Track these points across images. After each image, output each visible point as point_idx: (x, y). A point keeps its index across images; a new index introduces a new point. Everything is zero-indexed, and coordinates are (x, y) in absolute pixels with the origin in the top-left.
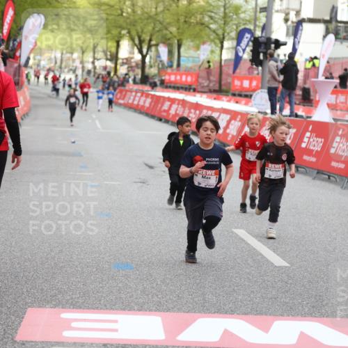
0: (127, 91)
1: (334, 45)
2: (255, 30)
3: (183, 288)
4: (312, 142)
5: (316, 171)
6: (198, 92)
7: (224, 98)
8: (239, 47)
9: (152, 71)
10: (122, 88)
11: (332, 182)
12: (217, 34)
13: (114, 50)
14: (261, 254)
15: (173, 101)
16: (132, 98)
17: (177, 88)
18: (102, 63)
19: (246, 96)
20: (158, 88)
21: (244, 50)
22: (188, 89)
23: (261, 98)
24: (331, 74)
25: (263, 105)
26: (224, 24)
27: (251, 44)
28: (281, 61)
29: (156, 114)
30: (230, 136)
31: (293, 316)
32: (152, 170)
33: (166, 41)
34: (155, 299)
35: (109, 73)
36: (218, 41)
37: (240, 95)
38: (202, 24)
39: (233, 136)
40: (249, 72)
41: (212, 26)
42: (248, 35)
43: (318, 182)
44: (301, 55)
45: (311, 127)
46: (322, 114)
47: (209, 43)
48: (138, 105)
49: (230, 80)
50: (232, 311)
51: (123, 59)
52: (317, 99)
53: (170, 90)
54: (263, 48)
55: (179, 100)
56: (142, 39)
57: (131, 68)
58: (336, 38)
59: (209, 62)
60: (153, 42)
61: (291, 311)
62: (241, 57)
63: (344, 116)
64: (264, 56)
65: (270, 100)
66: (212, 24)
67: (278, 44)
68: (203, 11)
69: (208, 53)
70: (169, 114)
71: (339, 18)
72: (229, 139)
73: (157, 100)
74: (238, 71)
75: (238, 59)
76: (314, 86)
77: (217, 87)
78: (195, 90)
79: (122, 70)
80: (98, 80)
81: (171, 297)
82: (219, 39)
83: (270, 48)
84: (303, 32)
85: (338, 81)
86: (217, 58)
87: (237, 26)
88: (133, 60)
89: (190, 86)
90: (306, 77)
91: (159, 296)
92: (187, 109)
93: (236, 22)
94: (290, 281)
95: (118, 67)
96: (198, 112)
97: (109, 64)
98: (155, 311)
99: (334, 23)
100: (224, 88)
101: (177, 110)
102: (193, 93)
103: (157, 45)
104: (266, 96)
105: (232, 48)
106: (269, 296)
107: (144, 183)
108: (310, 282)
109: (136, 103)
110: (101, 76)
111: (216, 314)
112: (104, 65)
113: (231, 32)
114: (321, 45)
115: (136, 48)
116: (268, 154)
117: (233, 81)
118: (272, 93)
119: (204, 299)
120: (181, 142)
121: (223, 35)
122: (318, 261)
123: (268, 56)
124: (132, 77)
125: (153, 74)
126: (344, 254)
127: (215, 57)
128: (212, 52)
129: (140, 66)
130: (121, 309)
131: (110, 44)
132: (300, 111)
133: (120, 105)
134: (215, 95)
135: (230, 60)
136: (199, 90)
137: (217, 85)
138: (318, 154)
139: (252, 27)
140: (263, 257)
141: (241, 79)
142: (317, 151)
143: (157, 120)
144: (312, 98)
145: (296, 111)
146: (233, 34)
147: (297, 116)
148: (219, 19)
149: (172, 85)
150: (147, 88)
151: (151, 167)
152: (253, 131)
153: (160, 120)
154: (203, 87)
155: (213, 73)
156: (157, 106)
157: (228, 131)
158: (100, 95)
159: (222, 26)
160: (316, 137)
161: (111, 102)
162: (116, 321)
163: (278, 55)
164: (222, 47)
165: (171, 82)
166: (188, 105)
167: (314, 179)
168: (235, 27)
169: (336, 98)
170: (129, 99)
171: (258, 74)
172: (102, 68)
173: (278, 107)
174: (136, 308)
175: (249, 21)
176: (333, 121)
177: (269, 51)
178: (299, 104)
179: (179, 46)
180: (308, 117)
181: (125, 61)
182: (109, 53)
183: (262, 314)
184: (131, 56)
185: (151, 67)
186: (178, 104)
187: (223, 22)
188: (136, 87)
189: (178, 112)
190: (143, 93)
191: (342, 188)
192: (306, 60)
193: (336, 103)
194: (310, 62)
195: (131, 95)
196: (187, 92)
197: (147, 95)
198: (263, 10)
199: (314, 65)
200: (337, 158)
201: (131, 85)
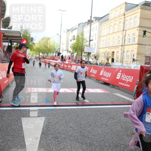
6: (51, 60)
9: (45, 57)
11: (68, 71)
15: (47, 61)
17: (48, 59)
18: (38, 56)
22: (49, 59)
25: (60, 61)
33: (46, 53)
36: (53, 53)
41: (52, 51)
42: (57, 52)
43: (66, 71)
46: (67, 62)
49: (55, 58)
54: (59, 54)
56: (43, 52)
57: (42, 56)
67: (61, 53)
68: (51, 49)
71: (69, 50)
73: (45, 60)
75: (56, 55)
77: (53, 59)
79: (41, 57)
85: (69, 58)
86: (53, 55)
96: (50, 62)
97: (39, 56)
98: (45, 88)
113: (55, 52)
114: (66, 54)
115: (42, 54)
131: (39, 53)
132: (64, 62)
169: (69, 60)
175: (57, 50)
187: (54, 50)
190: (44, 60)
198: (59, 49)
200: (69, 68)
201: (42, 59)
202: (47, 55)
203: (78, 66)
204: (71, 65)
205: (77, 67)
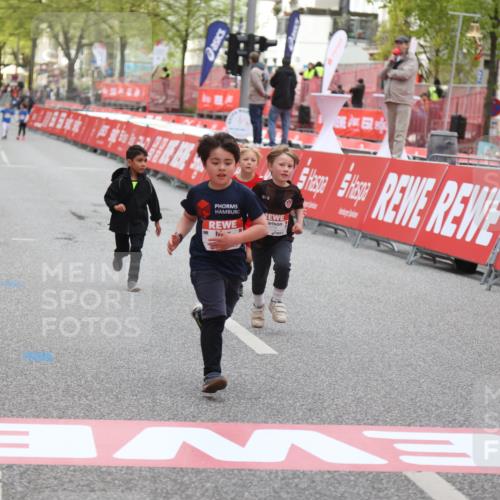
0: (46, 110)
1: (346, 46)
2: (232, 24)
3: (124, 385)
4: (310, 182)
5: (317, 223)
6: (150, 112)
7: (187, 120)
8: (208, 49)
9: (84, 82)
10: (40, 106)
11: (339, 238)
12: (178, 30)
13: (28, 51)
14: (237, 338)
15: (113, 124)
16: (54, 119)
17: (120, 107)
18: (10, 70)
19: (219, 118)
20: (93, 106)
21: (216, 53)
22: (136, 107)
23: (240, 121)
24: (340, 87)
25: (243, 130)
26: (188, 15)
27: (226, 43)
28: (270, 68)
29: (89, 142)
30: (195, 173)
31: (280, 422)
32: (82, 221)
33: (103, 39)
34: (84, 401)
35: (21, 85)
36: (179, 41)
37: (210, 117)
38: (156, 15)
39: (199, 174)
40: (223, 84)
41: (170, 18)
42: (221, 32)
43: (320, 238)
44: (298, 60)
45: (310, 161)
46: (326, 142)
47: (165, 42)
48: (62, 130)
49: (195, 95)
50: (194, 417)
51: (41, 65)
52: (320, 122)
53: (110, 109)
54: (243, 50)
55: (122, 123)
56: (70, 35)
57: (53, 78)
58: (349, 37)
59: (165, 69)
60: (85, 41)
61: (278, 416)
62: (212, 63)
63: (358, 145)
64: (244, 61)
65: (253, 122)
66: (169, 15)
67: (265, 44)
69: (164, 55)
70: (107, 142)
71: (353, 9)
72: (193, 177)
73: (91, 122)
74: (207, 82)
75: (207, 66)
76: (315, 104)
77: (177, 105)
78: (145, 109)
79: (41, 81)
80: (5, 94)
81: (107, 399)
82: (180, 36)
83: (253, 50)
84: (301, 27)
85: (349, 96)
86: (178, 65)
87: (207, 18)
88: (55, 66)
89: (138, 103)
90: (305, 90)
91: (89, 398)
92: (133, 135)
93: (205, 13)
94: (278, 375)
95: (35, 76)
96: (148, 140)
97: (21, 71)
98: (83, 418)
99: (345, 15)
100: (187, 106)
101: (118, 137)
102: (144, 114)
103: (90, 45)
104: (246, 117)
105: (199, 50)
106: (247, 396)
107: (70, 239)
108: (305, 375)
109: (59, 126)
110: (9, 89)
111: (171, 421)
112: (13, 72)
113: (198, 27)
114: (325, 46)
115: (60, 48)
116: (263, 197)
117: (200, 97)
118: (255, 112)
119: (154, 401)
120: (134, 184)
121: (187, 31)
122: (318, 347)
123: (251, 61)
124: (55, 91)
125: (84, 87)
126: (355, 336)
127: (174, 62)
128: (171, 55)
129: (66, 75)
130: (34, 416)
131: (22, 43)
132: (296, 138)
133: (37, 130)
134: (173, 116)
135: (196, 66)
136: (152, 109)
137: (178, 102)
138: (319, 199)
139: (227, 20)
140: (239, 341)
141: (212, 93)
142: (318, 194)
143: (90, 151)
144: (312, 120)
145: (289, 139)
146: (201, 30)
147: (291, 145)
148: (180, 8)
149: (113, 102)
150: (75, 106)
151: (81, 218)
152: (248, 170)
153: (95, 151)
154: (157, 105)
155: (171, 85)
156: (91, 131)
157: (192, 166)
158: (8, 116)
159: (185, 18)
160: (318, 174)
161: (23, 125)
162: (26, 433)
163: (266, 61)
164: (185, 49)
165: (111, 98)
166: (134, 130)
167: (314, 233)
168: (203, 20)
169: (347, 121)
170: (50, 121)
171: (236, 87)
172: (11, 77)
173: (264, 132)
174: (55, 415)
175: (224, 12)
176: (341, 153)
177: (251, 54)
178: (294, 130)
179: (123, 46)
180: (306, 147)
181: (44, 67)
182: (21, 57)
183: (237, 421)
184: (54, 60)
185: (82, 76)
186: (121, 129)
187: (186, 13)
188: (59, 105)
189: (120, 140)
190: (69, 113)
191: (354, 245)
192: (305, 67)
193: (347, 128)
194: (310, 70)
195: (52, 116)
196: (133, 112)
197: (76, 116)
199: (316, 74)
200: (347, 203)
201: (52, 102)
202: (111, 56)
203: (451, 187)
204: (374, 172)
205: (433, 197)
